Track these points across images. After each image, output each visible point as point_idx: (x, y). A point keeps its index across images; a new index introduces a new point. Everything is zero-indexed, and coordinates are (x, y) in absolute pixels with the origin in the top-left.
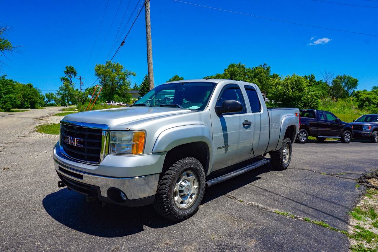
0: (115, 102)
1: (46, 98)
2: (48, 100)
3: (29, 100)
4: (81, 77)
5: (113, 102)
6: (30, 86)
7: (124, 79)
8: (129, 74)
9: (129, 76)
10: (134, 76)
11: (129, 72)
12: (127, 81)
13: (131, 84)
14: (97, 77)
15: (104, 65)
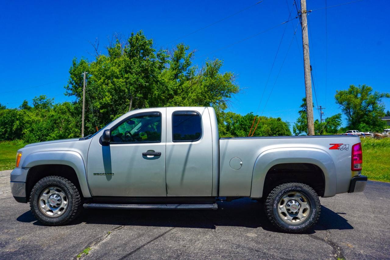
0: (357, 132)
1: (297, 130)
2: (298, 132)
3: (277, 133)
4: (321, 107)
5: (354, 132)
6: (279, 119)
7: (374, 103)
8: (381, 97)
9: (380, 99)
10: (388, 98)
11: (381, 93)
12: (379, 106)
13: (384, 109)
14: (338, 105)
15: (347, 90)
